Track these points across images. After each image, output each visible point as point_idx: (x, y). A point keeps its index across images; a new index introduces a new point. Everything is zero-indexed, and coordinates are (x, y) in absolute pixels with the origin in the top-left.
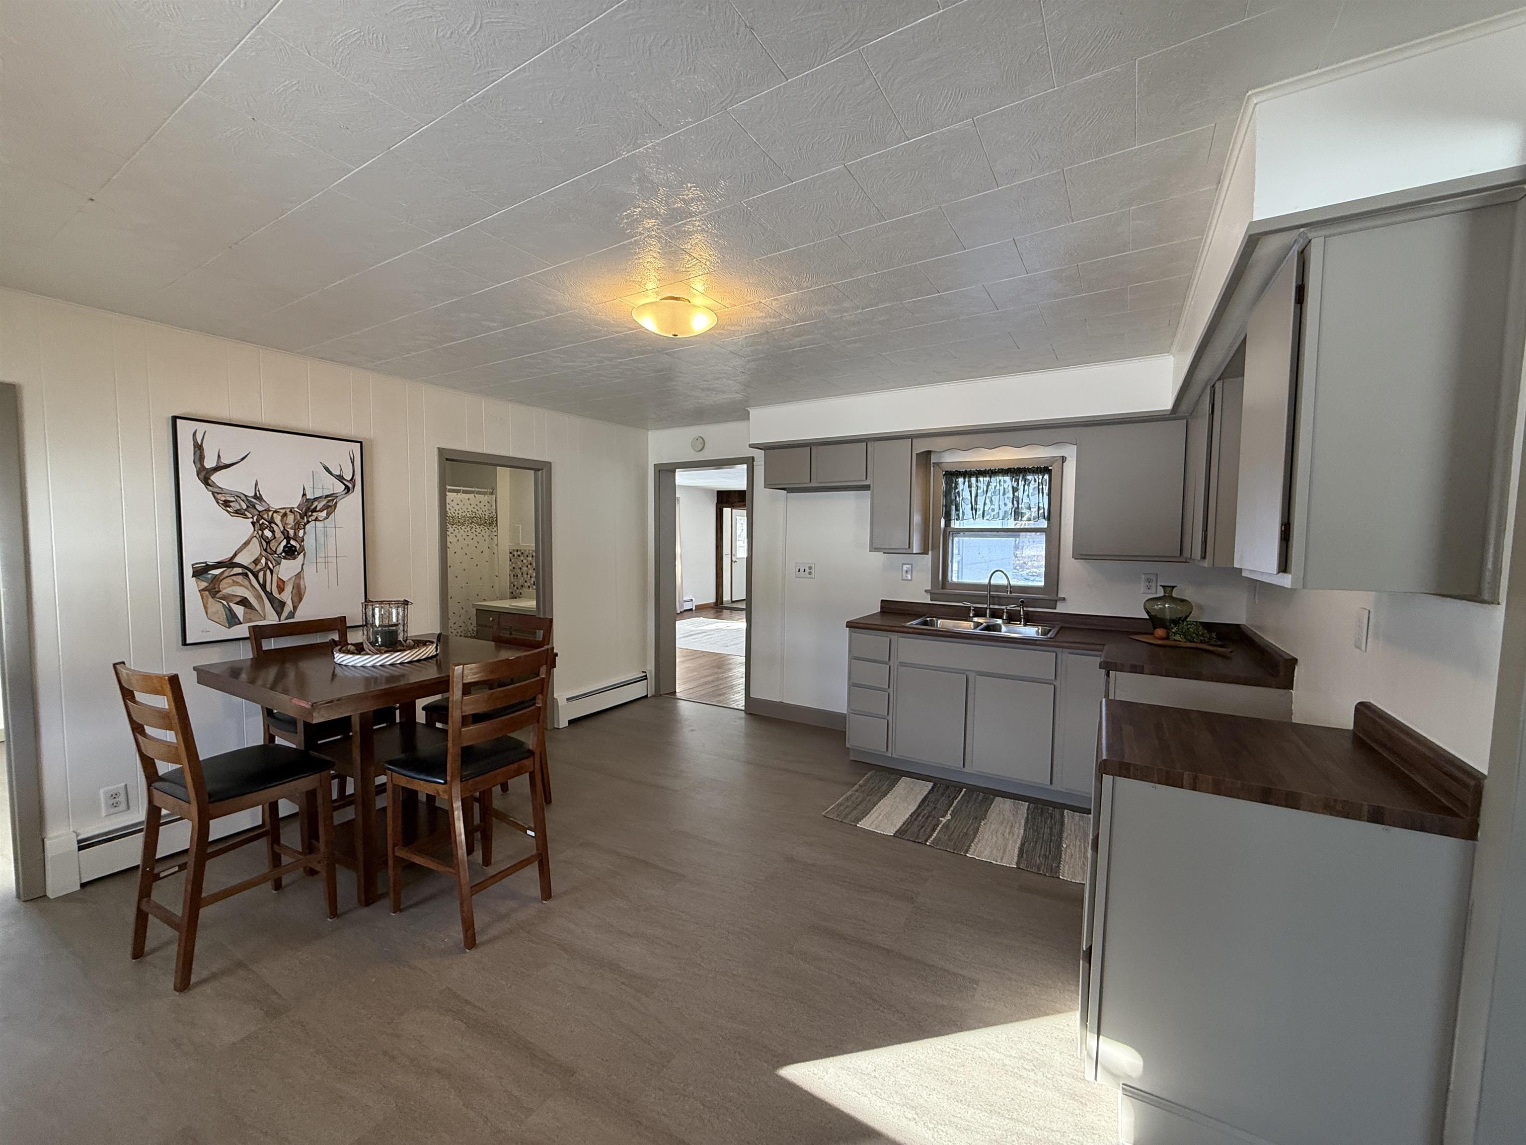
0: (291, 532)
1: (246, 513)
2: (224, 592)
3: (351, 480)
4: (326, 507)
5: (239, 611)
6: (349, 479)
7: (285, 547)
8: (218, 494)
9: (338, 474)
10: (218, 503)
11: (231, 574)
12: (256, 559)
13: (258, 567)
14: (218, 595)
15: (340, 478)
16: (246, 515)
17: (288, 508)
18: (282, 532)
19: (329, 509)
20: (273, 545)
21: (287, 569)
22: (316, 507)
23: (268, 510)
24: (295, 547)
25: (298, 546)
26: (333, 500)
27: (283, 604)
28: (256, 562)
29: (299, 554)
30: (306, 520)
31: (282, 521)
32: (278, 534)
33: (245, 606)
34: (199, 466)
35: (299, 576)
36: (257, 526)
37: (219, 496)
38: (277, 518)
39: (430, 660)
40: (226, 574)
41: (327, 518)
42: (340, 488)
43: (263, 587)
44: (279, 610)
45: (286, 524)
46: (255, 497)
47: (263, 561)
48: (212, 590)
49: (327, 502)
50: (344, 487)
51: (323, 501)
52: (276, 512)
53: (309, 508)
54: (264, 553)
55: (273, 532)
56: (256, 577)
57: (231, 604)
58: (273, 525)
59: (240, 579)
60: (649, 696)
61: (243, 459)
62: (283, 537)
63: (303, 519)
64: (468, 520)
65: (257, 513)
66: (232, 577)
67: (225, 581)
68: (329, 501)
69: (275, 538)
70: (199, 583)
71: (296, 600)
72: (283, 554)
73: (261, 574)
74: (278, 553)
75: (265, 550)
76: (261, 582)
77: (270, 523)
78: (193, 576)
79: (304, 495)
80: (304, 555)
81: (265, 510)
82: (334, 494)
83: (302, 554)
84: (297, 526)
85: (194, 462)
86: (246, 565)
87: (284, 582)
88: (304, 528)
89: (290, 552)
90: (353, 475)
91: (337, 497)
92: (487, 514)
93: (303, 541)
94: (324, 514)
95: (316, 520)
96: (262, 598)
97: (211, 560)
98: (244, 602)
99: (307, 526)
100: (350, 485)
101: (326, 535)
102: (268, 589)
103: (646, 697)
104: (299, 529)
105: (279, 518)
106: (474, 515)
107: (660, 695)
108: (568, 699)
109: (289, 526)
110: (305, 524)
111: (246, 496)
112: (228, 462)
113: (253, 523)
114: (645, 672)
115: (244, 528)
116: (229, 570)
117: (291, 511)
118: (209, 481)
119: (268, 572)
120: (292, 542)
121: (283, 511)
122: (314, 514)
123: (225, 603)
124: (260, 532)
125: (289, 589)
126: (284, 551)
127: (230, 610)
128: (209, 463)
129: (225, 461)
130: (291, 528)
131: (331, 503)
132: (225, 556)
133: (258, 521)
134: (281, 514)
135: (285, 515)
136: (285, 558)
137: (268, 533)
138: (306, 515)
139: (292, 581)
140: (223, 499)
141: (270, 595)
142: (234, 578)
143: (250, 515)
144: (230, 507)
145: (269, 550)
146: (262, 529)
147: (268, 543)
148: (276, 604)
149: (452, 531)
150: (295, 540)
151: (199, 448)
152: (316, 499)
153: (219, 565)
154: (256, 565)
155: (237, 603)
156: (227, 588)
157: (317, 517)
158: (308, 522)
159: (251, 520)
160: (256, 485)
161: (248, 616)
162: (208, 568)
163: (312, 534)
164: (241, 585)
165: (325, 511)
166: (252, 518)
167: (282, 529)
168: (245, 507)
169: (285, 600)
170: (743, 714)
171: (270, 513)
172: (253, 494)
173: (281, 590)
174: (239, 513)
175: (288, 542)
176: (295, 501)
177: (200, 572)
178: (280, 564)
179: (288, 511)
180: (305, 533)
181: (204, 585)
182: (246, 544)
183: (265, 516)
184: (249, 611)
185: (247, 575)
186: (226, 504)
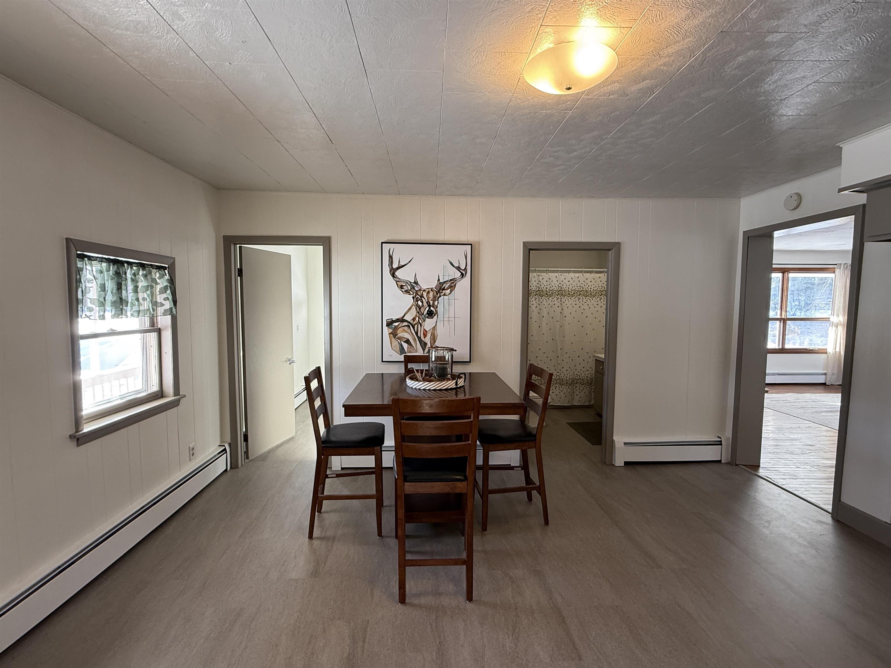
0: (431, 302)
1: (410, 292)
2: (399, 335)
3: (465, 269)
4: (450, 287)
5: (405, 345)
6: (463, 268)
7: (428, 311)
8: (398, 282)
9: (457, 266)
10: (398, 286)
11: (403, 325)
12: (414, 318)
13: (415, 323)
14: (396, 337)
15: (458, 268)
16: (410, 293)
17: (430, 288)
18: (427, 303)
19: (452, 288)
20: (422, 309)
21: (429, 324)
22: (445, 287)
23: (420, 290)
24: (433, 311)
25: (434, 311)
26: (454, 282)
27: (426, 344)
28: (414, 319)
29: (435, 315)
30: (439, 295)
31: (427, 296)
32: (425, 304)
33: (408, 343)
34: (390, 267)
35: (434, 328)
36: (415, 299)
37: (398, 283)
38: (425, 294)
39: (449, 391)
40: (400, 326)
41: (450, 293)
42: (458, 274)
43: (417, 333)
44: (424, 347)
45: (429, 297)
46: (415, 283)
47: (417, 319)
48: (394, 334)
49: (451, 284)
50: (460, 274)
51: (449, 283)
52: (424, 291)
53: (441, 288)
54: (418, 314)
55: (422, 302)
56: (414, 328)
57: (402, 342)
58: (423, 298)
59: (406, 328)
60: (722, 462)
61: (410, 262)
62: (427, 305)
63: (438, 294)
64: (577, 293)
65: (415, 292)
66: (403, 327)
67: (400, 329)
68: (451, 283)
69: (423, 306)
70: (389, 329)
71: (432, 342)
72: (427, 315)
73: (416, 326)
74: (424, 314)
75: (418, 313)
76: (416, 331)
77: (421, 297)
78: (387, 326)
79: (439, 280)
80: (437, 316)
81: (419, 290)
82: (454, 279)
83: (436, 315)
84: (435, 299)
85: (389, 266)
86: (409, 321)
87: (426, 331)
88: (438, 300)
89: (431, 314)
90: (466, 266)
91: (456, 280)
92: (592, 288)
93: (437, 307)
94: (448, 291)
95: (444, 295)
96: (416, 340)
97: (394, 318)
98: (407, 341)
99: (439, 299)
100: (464, 273)
101: (449, 304)
102: (419, 335)
103: (719, 462)
104: (435, 300)
105: (426, 294)
106: (582, 289)
107: (736, 465)
108: (625, 444)
109: (430, 299)
110: (439, 298)
111: (410, 282)
112: (403, 264)
113: (413, 298)
114: (721, 438)
115: (409, 300)
116: (402, 323)
117: (432, 290)
118: (395, 275)
119: (419, 325)
120: (432, 308)
121: (427, 290)
122: (443, 291)
123: (399, 341)
124: (416, 303)
125: (429, 335)
126: (427, 313)
127: (401, 345)
128: (395, 266)
129: (402, 264)
130: (431, 300)
131: (452, 284)
132: (399, 316)
133: (415, 296)
134: (427, 292)
135: (429, 292)
136: (428, 317)
137: (420, 303)
138: (439, 292)
139: (431, 331)
140: (400, 284)
141: (419, 338)
142: (403, 328)
143: (412, 293)
144: (403, 288)
145: (420, 313)
146: (417, 301)
147: (420, 309)
148: (423, 344)
149: (564, 301)
150: (433, 307)
151: (391, 257)
152: (445, 282)
153: (398, 320)
154: (414, 321)
155: (404, 342)
156: (401, 334)
157: (445, 293)
158: (440, 296)
159: (412, 296)
160: (415, 276)
161: (409, 349)
162: (393, 322)
163: (442, 304)
164: (407, 332)
165: (449, 289)
166: (413, 294)
167: (427, 301)
168: (410, 288)
169: (426, 342)
170: (828, 519)
171: (421, 292)
172: (413, 281)
173: (425, 336)
174: (407, 292)
175: (430, 308)
176: (434, 284)
177: (390, 324)
178: (425, 321)
179: (430, 290)
180: (438, 303)
181: (391, 331)
182: (410, 309)
183: (419, 293)
184: (410, 346)
185: (409, 326)
186: (402, 287)
